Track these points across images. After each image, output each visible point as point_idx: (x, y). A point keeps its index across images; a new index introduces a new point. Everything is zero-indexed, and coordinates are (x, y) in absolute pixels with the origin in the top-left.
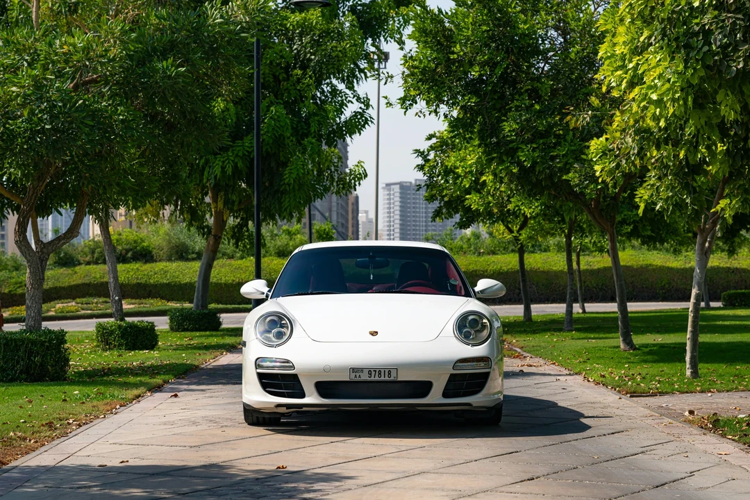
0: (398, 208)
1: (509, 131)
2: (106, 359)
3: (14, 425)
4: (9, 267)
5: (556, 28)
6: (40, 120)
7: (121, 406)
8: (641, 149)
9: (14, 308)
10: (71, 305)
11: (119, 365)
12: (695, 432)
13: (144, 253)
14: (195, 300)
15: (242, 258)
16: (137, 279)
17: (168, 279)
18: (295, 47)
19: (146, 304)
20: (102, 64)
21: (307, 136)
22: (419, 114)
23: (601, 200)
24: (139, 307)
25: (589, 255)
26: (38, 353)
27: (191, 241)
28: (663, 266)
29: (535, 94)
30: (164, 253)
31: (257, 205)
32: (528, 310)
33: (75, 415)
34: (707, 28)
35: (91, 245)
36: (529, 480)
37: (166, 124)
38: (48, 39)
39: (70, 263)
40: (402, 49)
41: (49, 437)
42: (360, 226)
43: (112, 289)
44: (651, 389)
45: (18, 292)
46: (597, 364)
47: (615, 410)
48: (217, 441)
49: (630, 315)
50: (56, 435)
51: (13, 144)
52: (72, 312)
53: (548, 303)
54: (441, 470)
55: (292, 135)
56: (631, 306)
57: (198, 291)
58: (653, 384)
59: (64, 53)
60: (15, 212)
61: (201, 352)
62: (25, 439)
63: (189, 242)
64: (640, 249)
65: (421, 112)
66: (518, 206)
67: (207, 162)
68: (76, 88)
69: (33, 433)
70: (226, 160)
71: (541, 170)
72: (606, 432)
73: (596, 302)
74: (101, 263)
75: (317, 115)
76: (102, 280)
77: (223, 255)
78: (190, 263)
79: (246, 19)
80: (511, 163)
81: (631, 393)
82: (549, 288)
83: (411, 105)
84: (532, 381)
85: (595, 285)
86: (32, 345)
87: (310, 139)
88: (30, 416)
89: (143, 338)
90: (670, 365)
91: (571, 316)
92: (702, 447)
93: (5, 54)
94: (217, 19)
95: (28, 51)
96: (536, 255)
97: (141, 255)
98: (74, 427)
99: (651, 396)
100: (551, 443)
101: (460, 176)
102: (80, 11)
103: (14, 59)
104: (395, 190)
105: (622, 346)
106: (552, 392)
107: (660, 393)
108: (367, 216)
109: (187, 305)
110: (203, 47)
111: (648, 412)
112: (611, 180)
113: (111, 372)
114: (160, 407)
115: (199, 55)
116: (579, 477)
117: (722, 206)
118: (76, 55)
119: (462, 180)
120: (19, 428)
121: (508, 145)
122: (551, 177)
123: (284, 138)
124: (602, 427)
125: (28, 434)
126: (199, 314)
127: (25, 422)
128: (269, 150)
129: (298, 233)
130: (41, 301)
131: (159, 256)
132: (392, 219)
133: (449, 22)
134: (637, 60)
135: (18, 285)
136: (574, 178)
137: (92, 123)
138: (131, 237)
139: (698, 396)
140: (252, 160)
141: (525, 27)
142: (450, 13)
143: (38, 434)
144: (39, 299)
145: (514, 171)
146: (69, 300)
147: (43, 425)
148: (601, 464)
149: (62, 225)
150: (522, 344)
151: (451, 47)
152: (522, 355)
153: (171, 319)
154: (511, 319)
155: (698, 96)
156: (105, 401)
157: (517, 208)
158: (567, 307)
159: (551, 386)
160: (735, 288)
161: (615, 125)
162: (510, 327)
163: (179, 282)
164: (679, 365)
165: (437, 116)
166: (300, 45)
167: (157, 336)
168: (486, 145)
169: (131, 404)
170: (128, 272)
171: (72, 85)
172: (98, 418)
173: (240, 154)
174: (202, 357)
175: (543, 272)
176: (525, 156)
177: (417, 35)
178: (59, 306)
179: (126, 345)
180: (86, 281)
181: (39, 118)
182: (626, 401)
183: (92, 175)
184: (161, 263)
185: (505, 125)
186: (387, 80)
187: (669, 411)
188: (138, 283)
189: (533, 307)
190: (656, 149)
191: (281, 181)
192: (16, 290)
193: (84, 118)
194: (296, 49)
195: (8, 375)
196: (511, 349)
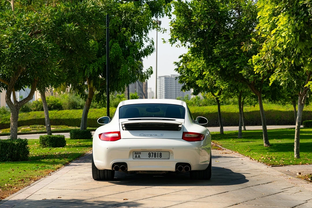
0: (164, 87)
1: (216, 53)
2: (44, 151)
3: (6, 181)
4: (2, 112)
5: (236, 9)
6: (16, 49)
7: (52, 172)
8: (275, 60)
9: (4, 129)
10: (28, 128)
11: (50, 154)
12: (303, 182)
13: (58, 106)
14: (81, 126)
15: (100, 108)
16: (56, 117)
17: (69, 117)
18: (123, 18)
19: (59, 127)
20: (43, 25)
21: (128, 55)
22: (178, 46)
23: (255, 82)
24: (57, 129)
25: (246, 106)
26: (16, 149)
27: (78, 101)
28: (278, 110)
29: (227, 37)
30: (67, 106)
31: (108, 85)
32: (222, 129)
33: (33, 176)
34: (307, 6)
35: (36, 103)
36: (235, 205)
37: (70, 50)
38: (19, 15)
39: (27, 110)
40: (170, 18)
41: (22, 186)
42: (148, 94)
43: (46, 121)
44: (280, 163)
45: (5, 123)
46: (255, 152)
47: (266, 173)
48: (96, 187)
49: (268, 131)
50: (25, 185)
51: (4, 59)
52: (29, 131)
53: (229, 126)
54: (196, 200)
55: (122, 55)
56: (268, 127)
57: (82, 122)
58: (281, 161)
59: (27, 21)
60: (5, 89)
61: (85, 148)
62: (11, 187)
63: (77, 101)
64: (268, 103)
65: (178, 45)
66: (219, 85)
67: (86, 66)
68: (32, 35)
69: (15, 184)
70: (95, 66)
71: (230, 69)
72: (265, 182)
73: (249, 126)
74: (40, 111)
75: (133, 47)
76: (41, 118)
77: (92, 107)
78: (78, 110)
79: (103, 5)
80: (217, 66)
81: (272, 165)
82: (230, 120)
83: (174, 42)
84: (228, 160)
85: (249, 119)
86: (13, 145)
87: (130, 57)
88: (13, 176)
89: (60, 142)
90: (286, 153)
91: (241, 132)
92: (308, 189)
93: (1, 21)
94: (91, 5)
95: (11, 20)
96: (224, 106)
97: (57, 107)
98: (33, 182)
99: (281, 166)
100: (242, 188)
101: (193, 72)
102: (32, 4)
103: (5, 23)
104: (163, 79)
105: (265, 144)
106: (237, 165)
107: (284, 165)
108: (151, 90)
109: (77, 128)
110: (85, 17)
111: (281, 173)
112: (262, 73)
113: (47, 157)
114: (70, 172)
115: (84, 20)
116: (257, 203)
117: (309, 84)
118: (32, 21)
119: (195, 74)
120: (9, 182)
121: (216, 59)
122: (234, 72)
123: (119, 56)
124: (262, 180)
125: (13, 185)
126: (83, 132)
127: (11, 179)
128: (113, 61)
129: (123, 97)
130: (17, 127)
131: (65, 107)
132: (161, 91)
133: (190, 7)
134: (275, 18)
135: (5, 120)
136: (244, 72)
137: (38, 50)
138: (53, 100)
139: (301, 166)
140: (106, 66)
141: (223, 9)
142: (190, 3)
143: (17, 185)
144: (16, 126)
145: (219, 70)
146: (27, 126)
147: (19, 181)
148: (266, 197)
149: (23, 95)
150: (221, 144)
151: (191, 17)
152: (222, 149)
153: (71, 134)
154: (215, 133)
155: (302, 36)
156: (46, 170)
157: (218, 85)
158: (239, 128)
159: (237, 162)
160: (308, 119)
161: (263, 49)
162: (214, 137)
163: (73, 118)
164: (290, 153)
165: (185, 46)
166: (125, 17)
167: (65, 141)
168: (206, 59)
169: (56, 171)
170: (52, 114)
171: (29, 34)
172: (43, 177)
173: (101, 63)
174: (85, 150)
175: (227, 113)
176: (224, 63)
177: (177, 13)
178: (23, 128)
179: (53, 145)
180: (34, 118)
181: (16, 48)
182: (270, 168)
183: (39, 72)
184: (66, 110)
185: (214, 50)
186: (164, 32)
187: (290, 173)
188: (56, 119)
189: (224, 128)
190: (281, 59)
191: (118, 75)
192: (4, 122)
193: (35, 48)
194: (123, 19)
195: (3, 158)
196: (216, 146)
